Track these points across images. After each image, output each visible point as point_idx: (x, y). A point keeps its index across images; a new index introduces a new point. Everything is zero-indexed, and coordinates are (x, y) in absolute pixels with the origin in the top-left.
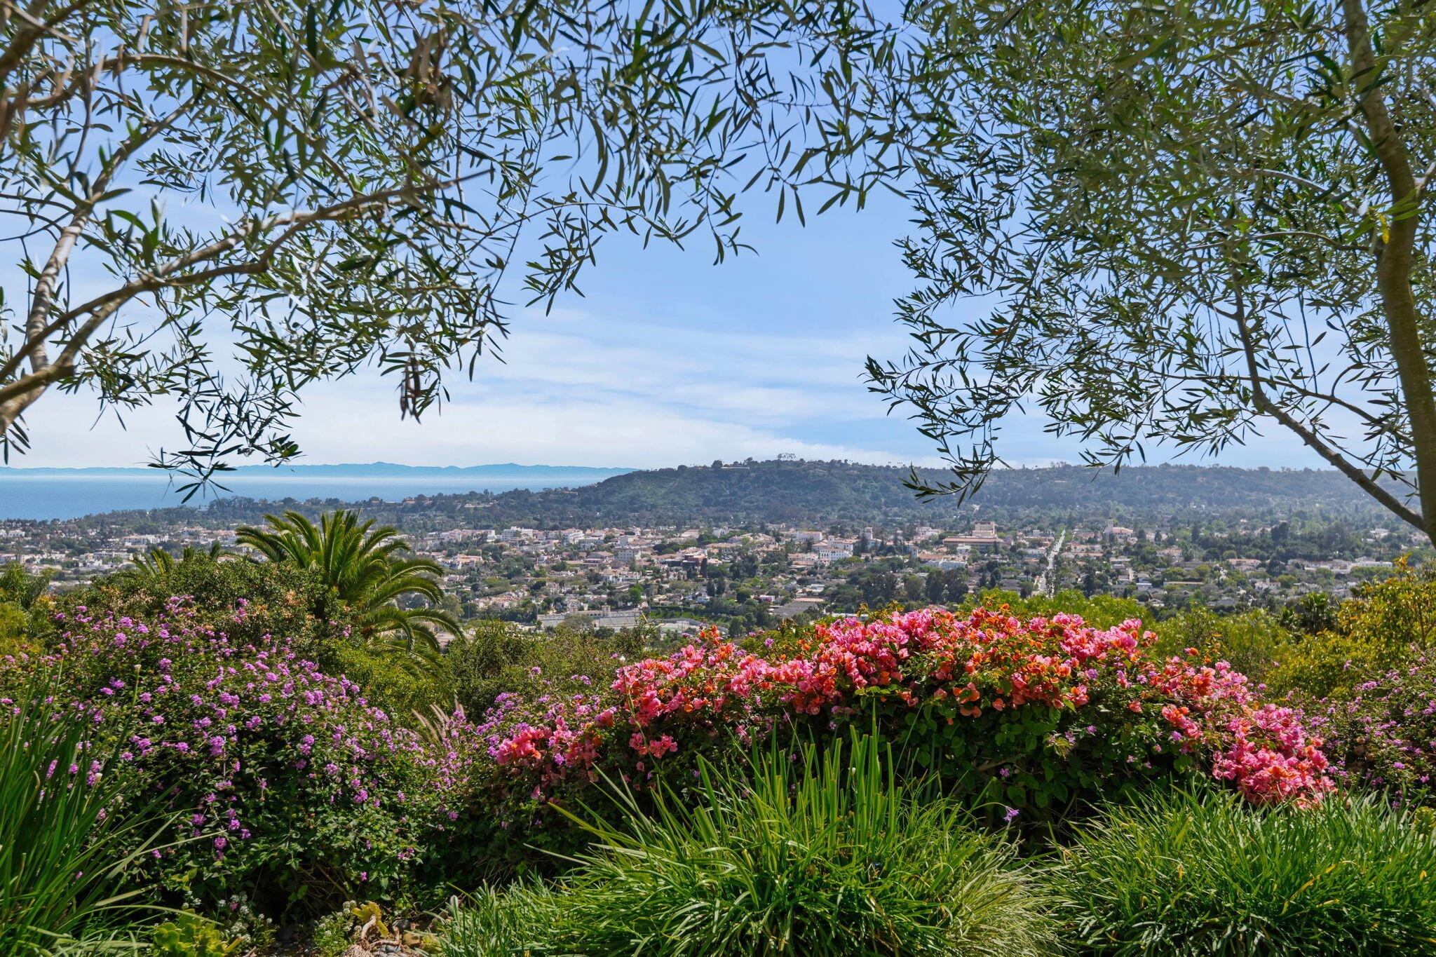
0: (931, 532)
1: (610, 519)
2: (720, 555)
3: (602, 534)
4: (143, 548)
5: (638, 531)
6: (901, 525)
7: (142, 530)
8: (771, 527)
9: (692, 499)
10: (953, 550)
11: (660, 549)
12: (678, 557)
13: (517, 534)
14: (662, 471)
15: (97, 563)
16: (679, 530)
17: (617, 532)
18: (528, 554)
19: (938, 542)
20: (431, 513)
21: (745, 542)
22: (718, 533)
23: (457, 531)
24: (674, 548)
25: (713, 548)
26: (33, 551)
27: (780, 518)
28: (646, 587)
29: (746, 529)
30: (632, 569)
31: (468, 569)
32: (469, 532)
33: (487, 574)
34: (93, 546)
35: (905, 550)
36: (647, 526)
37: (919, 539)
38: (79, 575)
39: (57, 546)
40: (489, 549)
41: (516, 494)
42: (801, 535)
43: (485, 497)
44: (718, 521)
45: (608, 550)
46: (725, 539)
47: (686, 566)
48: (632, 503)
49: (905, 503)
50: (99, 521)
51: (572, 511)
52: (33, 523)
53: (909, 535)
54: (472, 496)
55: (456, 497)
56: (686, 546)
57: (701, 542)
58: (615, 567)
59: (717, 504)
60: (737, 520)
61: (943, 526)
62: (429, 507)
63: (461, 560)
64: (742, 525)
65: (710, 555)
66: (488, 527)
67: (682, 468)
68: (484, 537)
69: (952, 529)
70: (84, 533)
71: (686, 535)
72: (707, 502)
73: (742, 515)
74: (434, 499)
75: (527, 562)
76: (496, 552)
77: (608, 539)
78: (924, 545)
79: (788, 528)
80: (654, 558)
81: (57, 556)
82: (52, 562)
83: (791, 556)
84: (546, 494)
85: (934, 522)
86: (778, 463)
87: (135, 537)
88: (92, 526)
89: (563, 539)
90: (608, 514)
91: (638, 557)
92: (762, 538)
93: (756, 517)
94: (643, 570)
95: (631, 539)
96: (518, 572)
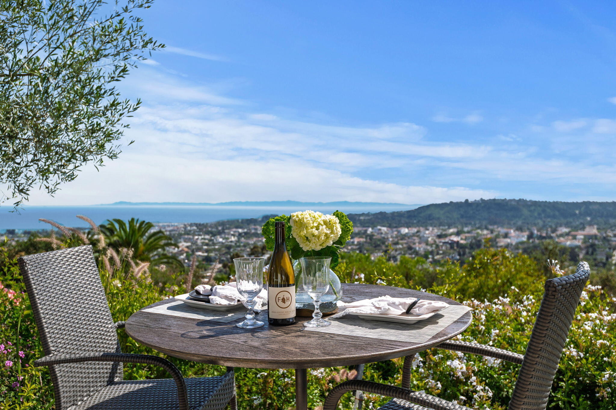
0: (565, 230)
1: (418, 225)
2: (466, 239)
3: (415, 230)
4: (237, 234)
5: (431, 229)
6: (551, 227)
7: (237, 227)
8: (490, 227)
9: (455, 215)
10: (574, 237)
11: (440, 236)
12: (447, 240)
13: (380, 230)
14: (443, 204)
15: (221, 240)
16: (449, 228)
17: (422, 229)
18: (384, 238)
19: (568, 234)
21: (478, 233)
22: (466, 229)
23: (357, 228)
24: (446, 236)
25: (463, 236)
26: (199, 235)
27: (494, 223)
28: (432, 253)
29: (479, 228)
30: (427, 245)
31: (359, 243)
32: (361, 229)
33: (367, 246)
34: (219, 233)
35: (551, 238)
36: (435, 226)
37: (559, 233)
38: (214, 244)
39: (207, 233)
40: (368, 235)
41: (381, 213)
42: (503, 231)
43: (368, 215)
44: (466, 225)
45: (417, 236)
46: (468, 232)
47: (450, 244)
48: (429, 217)
49: (554, 217)
50: (222, 224)
51: (403, 220)
52: (200, 225)
53: (554, 231)
54: (363, 214)
55: (356, 215)
56: (451, 234)
57: (458, 234)
58: (420, 243)
59: (466, 217)
60: (475, 224)
61: (571, 227)
63: (356, 240)
64: (477, 226)
65: (461, 239)
66: (369, 227)
67: (451, 202)
68: (366, 231)
69: (576, 229)
70: (217, 228)
71: (451, 231)
72: (462, 216)
73: (478, 222)
75: (383, 241)
76: (371, 236)
77: (418, 232)
78: (562, 235)
79: (498, 228)
80: (437, 241)
81: (207, 237)
82: (205, 239)
83: (498, 240)
84: (393, 214)
85: (567, 225)
86: (494, 200)
87: (234, 230)
88: (220, 225)
89: (399, 232)
90: (418, 222)
91: (430, 239)
92: (485, 232)
93: (484, 223)
94: (431, 245)
95: (427, 232)
96: (379, 245)
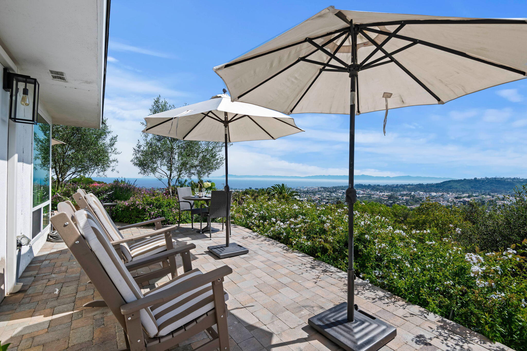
1: (443, 191)
2: (474, 200)
3: (441, 194)
4: (342, 192)
5: (451, 193)
7: (342, 189)
8: (492, 194)
9: (467, 186)
11: (456, 198)
12: (461, 200)
13: (419, 193)
14: (459, 180)
15: (334, 195)
16: (463, 193)
17: (445, 194)
18: (421, 197)
20: (399, 188)
21: (483, 197)
22: (474, 195)
23: (405, 192)
24: (461, 198)
25: (472, 198)
26: (325, 192)
27: (495, 192)
29: (483, 194)
30: (448, 202)
31: (406, 200)
32: (407, 192)
33: (410, 201)
34: (334, 192)
36: (454, 192)
38: (331, 197)
39: (328, 192)
40: (412, 196)
41: (420, 184)
42: (501, 196)
43: (412, 185)
44: (475, 192)
45: (442, 197)
46: (476, 196)
47: (463, 202)
48: (450, 187)
50: (335, 188)
51: (433, 189)
52: (325, 188)
54: (409, 185)
55: (405, 185)
56: (464, 197)
57: (469, 197)
58: (443, 201)
59: (475, 188)
60: (481, 192)
62: (399, 187)
63: (405, 198)
64: (483, 193)
65: (471, 200)
66: (412, 191)
67: (465, 179)
68: (410, 194)
70: (333, 190)
71: (465, 195)
72: (472, 187)
73: (483, 191)
74: (400, 185)
75: (421, 199)
76: (414, 196)
77: (442, 195)
79: (497, 194)
80: (455, 200)
81: (328, 193)
82: (327, 194)
83: (497, 201)
84: (427, 185)
86: (495, 178)
87: (341, 190)
88: (334, 188)
89: (430, 195)
90: (443, 190)
91: (450, 199)
92: (488, 197)
93: (488, 191)
94: (451, 203)
95: (448, 195)
96: (418, 201)
